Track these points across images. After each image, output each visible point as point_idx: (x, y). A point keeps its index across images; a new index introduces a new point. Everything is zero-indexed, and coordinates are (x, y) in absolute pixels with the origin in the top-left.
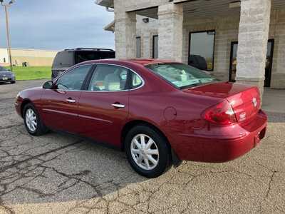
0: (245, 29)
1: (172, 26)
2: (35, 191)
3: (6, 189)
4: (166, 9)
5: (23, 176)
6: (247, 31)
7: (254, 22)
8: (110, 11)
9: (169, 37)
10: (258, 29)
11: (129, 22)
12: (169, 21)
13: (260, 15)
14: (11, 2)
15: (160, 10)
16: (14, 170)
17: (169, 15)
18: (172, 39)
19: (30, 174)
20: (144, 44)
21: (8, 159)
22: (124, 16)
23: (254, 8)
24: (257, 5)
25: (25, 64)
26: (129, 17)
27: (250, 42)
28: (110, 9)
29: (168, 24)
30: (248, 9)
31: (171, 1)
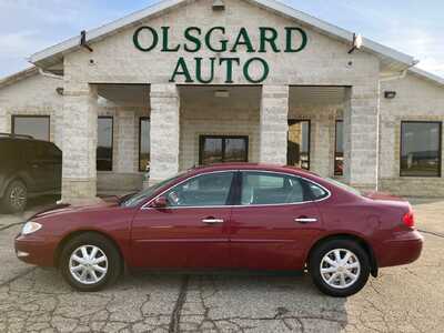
4: (164, 91)
6: (270, 130)
15: (152, 89)
22: (85, 88)
26: (92, 91)
27: (275, 142)
29: (167, 110)
31: (172, 81)
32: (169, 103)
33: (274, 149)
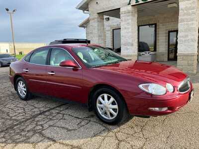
0: (183, 21)
1: (130, 21)
2: (63, 128)
3: (43, 127)
4: (126, 10)
5: (51, 119)
6: (184, 21)
7: (190, 15)
8: (85, 13)
9: (128, 28)
10: (192, 20)
11: (99, 20)
12: (129, 18)
13: (193, 10)
14: (14, 11)
15: (121, 10)
16: (43, 116)
17: (128, 14)
18: (130, 30)
19: (55, 118)
20: (107, 35)
21: (36, 110)
22: (96, 16)
23: (189, 6)
24: (191, 4)
25: (21, 53)
26: (99, 16)
27: (187, 29)
28: (85, 11)
29: (128, 20)
30: (184, 7)
31: (129, 4)
32: (128, 16)
33: (186, 33)
